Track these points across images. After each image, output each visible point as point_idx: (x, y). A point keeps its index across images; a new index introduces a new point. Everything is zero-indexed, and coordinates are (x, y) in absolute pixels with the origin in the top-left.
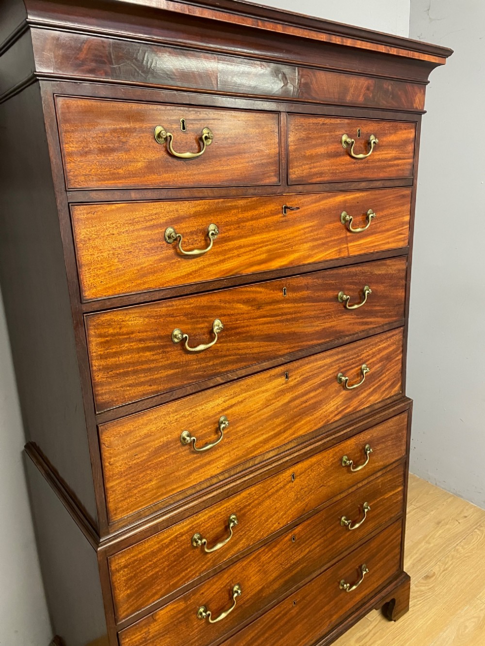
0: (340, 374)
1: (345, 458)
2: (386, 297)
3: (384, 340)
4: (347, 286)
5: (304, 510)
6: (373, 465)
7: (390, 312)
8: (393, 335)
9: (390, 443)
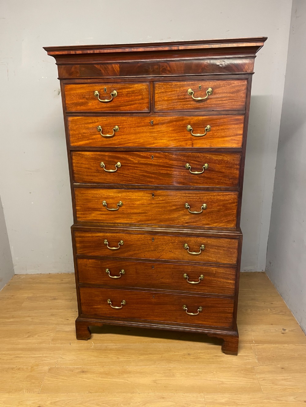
0: (187, 204)
1: (186, 245)
2: (223, 173)
3: (221, 195)
4: (193, 162)
5: (159, 257)
6: (208, 258)
7: (226, 181)
8: (229, 195)
9: (222, 251)
